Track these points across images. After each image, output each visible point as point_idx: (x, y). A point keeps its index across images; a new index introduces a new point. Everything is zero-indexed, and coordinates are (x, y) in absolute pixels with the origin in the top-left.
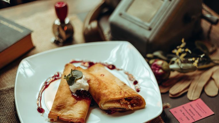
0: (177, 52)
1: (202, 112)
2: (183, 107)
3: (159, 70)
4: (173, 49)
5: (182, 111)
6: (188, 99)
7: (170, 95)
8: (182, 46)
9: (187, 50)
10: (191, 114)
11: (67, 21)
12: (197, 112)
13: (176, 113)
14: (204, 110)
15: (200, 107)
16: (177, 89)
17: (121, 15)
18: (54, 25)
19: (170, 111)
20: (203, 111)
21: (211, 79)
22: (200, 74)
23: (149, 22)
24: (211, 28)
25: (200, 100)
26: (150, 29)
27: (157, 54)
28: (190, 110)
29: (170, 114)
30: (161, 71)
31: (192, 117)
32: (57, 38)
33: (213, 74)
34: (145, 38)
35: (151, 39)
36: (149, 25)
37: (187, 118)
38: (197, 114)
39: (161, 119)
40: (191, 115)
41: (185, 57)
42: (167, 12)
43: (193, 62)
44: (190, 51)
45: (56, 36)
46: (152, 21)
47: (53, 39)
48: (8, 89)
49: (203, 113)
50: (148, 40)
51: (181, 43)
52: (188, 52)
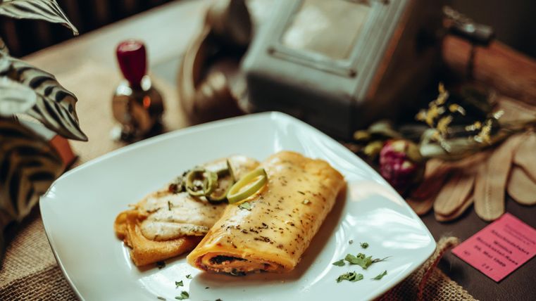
0: (427, 116)
1: (524, 242)
2: (479, 239)
3: (401, 163)
4: (417, 112)
5: (480, 249)
6: (482, 220)
7: (439, 218)
8: (440, 100)
9: (454, 108)
10: (503, 251)
11: (146, 84)
12: (513, 244)
13: (469, 254)
14: (526, 238)
15: (517, 233)
16: (449, 200)
17: (271, 51)
18: (116, 100)
19: (453, 254)
20: (525, 240)
21: (514, 166)
22: (485, 160)
23: (346, 57)
24: (473, 55)
25: (508, 217)
26: (353, 74)
27: (379, 127)
28: (496, 243)
29: (456, 259)
30: (406, 165)
31: (507, 257)
32: (128, 128)
33: (513, 154)
34: (347, 96)
35: (361, 97)
36: (347, 64)
37: (498, 261)
38: (517, 250)
39: (443, 275)
40: (503, 255)
41: (450, 125)
42: (385, 29)
43: (477, 132)
44: (461, 110)
45: (124, 124)
46: (355, 54)
47: (116, 131)
48: (51, 268)
49: (528, 244)
50: (353, 100)
51: (436, 94)
52: (457, 113)
